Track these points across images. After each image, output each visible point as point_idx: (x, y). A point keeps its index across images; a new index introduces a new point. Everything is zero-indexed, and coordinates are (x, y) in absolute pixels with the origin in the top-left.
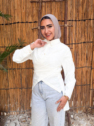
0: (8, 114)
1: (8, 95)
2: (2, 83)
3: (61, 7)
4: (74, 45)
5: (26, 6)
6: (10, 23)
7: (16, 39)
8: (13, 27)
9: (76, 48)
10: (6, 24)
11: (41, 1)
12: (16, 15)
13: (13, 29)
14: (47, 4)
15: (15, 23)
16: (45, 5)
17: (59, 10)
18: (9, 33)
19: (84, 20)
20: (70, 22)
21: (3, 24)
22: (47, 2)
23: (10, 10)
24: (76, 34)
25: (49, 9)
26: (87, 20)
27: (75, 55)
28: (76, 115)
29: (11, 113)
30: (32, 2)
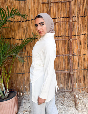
0: (24, 94)
1: (24, 78)
2: (19, 69)
3: (66, 7)
4: (77, 36)
6: (26, 20)
7: (30, 33)
8: (28, 23)
9: (78, 38)
10: (22, 21)
11: (50, 2)
12: (30, 14)
13: (28, 25)
14: (55, 5)
15: (30, 20)
17: (64, 9)
18: (25, 28)
19: (85, 17)
20: (73, 18)
21: (20, 22)
22: (55, 3)
23: (26, 11)
24: (78, 27)
25: (56, 8)
26: (86, 17)
27: (78, 45)
28: (80, 95)
29: (26, 93)
30: (43, 3)
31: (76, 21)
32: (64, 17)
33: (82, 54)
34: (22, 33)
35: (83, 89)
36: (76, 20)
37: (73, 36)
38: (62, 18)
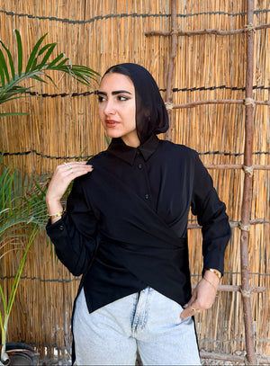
0: (63, 353)
2: (50, 263)
3: (231, 51)
6: (86, 90)
8: (92, 101)
10: (74, 95)
11: (175, 31)
14: (191, 42)
17: (224, 57)
18: (80, 118)
20: (254, 91)
21: (63, 95)
22: (193, 34)
23: (87, 57)
25: (197, 55)
30: (149, 35)
32: (221, 87)
34: (70, 137)
38: (215, 88)
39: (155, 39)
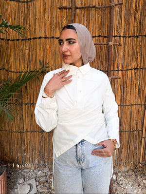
0: (22, 166)
1: (22, 140)
3: (103, 17)
4: (120, 72)
5: (52, 14)
6: (29, 37)
7: (36, 61)
8: (32, 43)
9: (123, 76)
11: (74, 6)
12: (37, 27)
13: (33, 48)
14: (83, 12)
15: (36, 38)
16: (80, 14)
17: (100, 20)
18: (27, 52)
19: (137, 37)
20: (116, 38)
21: (18, 40)
23: (29, 20)
24: (124, 56)
25: (86, 19)
26: (140, 37)
27: (122, 87)
28: (120, 174)
29: (27, 165)
30: (61, 8)
31: (120, 45)
32: (98, 36)
33: (128, 103)
35: (126, 164)
36: (122, 43)
37: (114, 71)
38: (95, 36)
39: (64, 10)
